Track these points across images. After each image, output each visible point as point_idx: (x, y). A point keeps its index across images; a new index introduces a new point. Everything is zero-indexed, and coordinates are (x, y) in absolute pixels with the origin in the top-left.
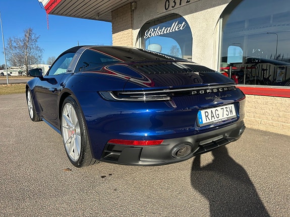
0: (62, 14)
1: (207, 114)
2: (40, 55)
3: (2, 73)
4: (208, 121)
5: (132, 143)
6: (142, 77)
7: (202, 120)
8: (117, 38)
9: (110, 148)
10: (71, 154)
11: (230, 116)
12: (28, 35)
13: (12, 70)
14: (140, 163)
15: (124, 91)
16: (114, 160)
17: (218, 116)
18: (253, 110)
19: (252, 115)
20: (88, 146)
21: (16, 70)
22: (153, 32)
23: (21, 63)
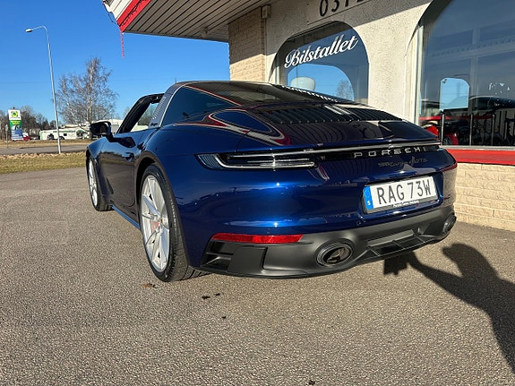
0: (145, 32)
1: (381, 192)
2: (112, 103)
3: (51, 135)
4: (383, 204)
5: (250, 239)
6: (268, 130)
7: (371, 202)
8: (238, 68)
9: (216, 248)
10: (156, 261)
11: (424, 196)
12: (92, 70)
13: (67, 129)
14: (264, 273)
15: (237, 154)
16: (222, 268)
17: (401, 197)
18: (478, 190)
19: (477, 199)
20: (181, 245)
21: (73, 129)
22: (299, 57)
23: (81, 117)
